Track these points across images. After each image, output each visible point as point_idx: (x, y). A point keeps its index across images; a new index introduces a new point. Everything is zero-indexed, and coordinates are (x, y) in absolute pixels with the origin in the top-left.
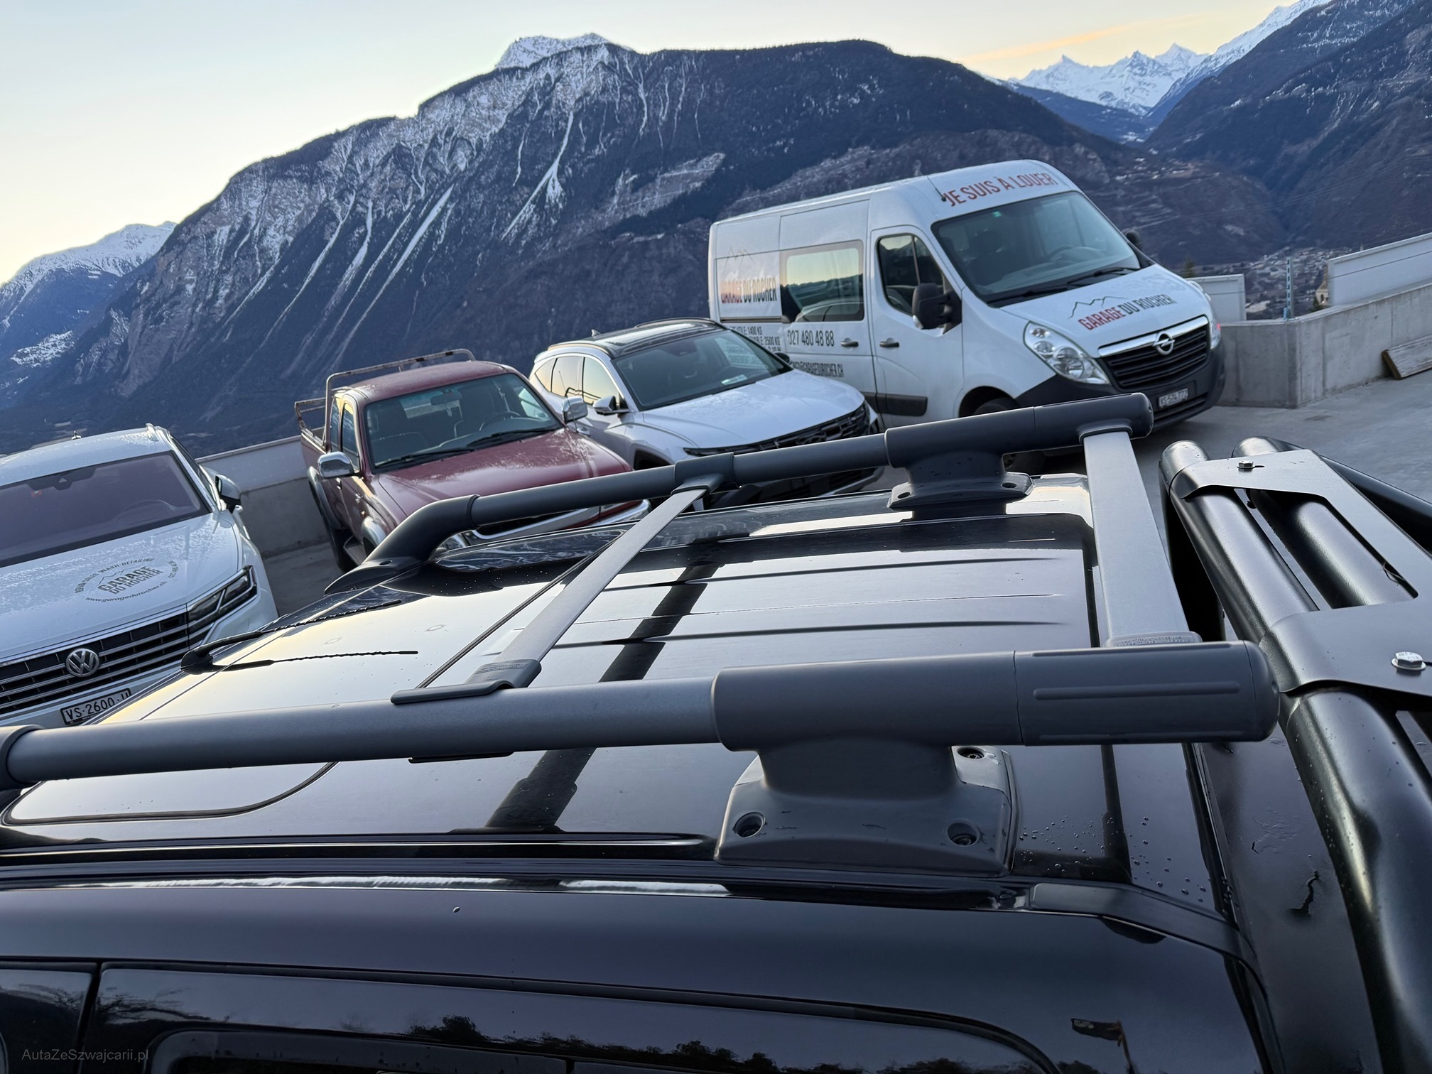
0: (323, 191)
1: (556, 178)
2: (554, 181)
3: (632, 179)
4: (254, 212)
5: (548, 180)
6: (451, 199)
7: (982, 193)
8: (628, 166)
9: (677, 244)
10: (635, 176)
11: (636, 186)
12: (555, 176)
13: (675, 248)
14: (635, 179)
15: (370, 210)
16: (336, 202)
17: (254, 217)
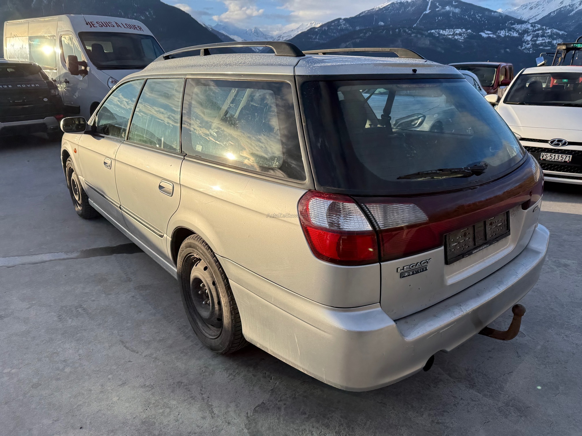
7: (106, 26)
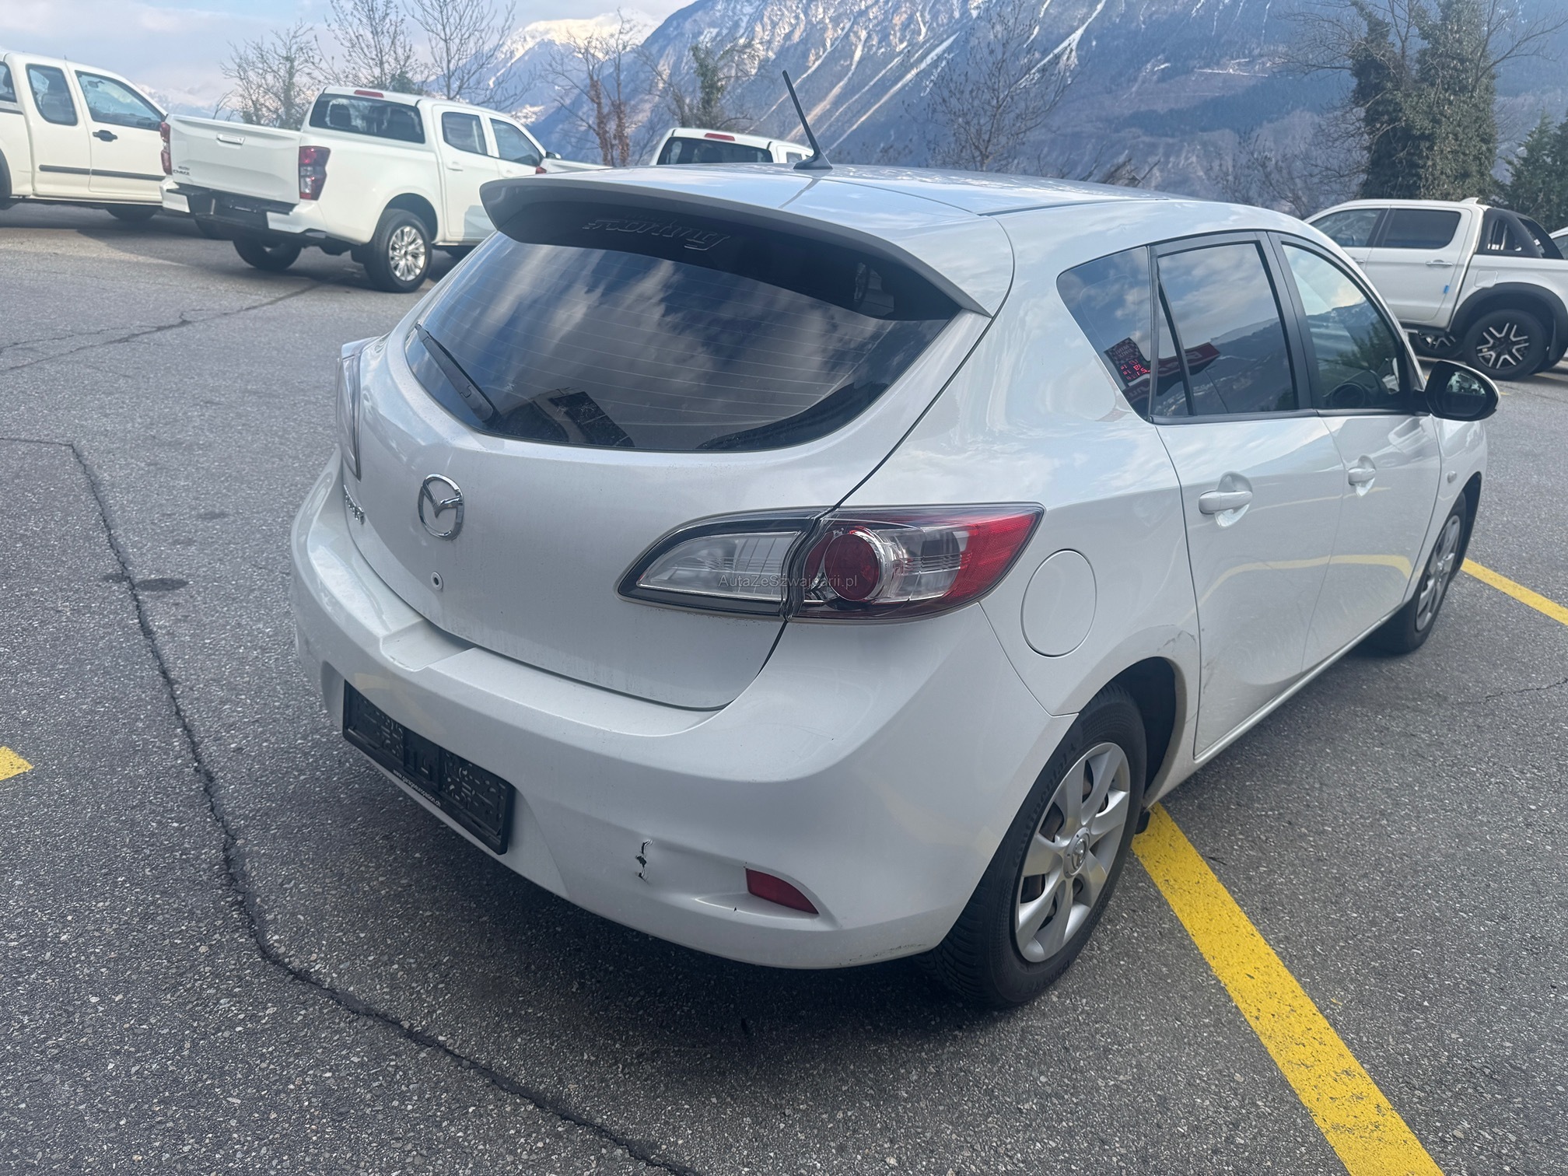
0: (821, 10)
1: (1074, 48)
2: (1071, 50)
3: (1163, 67)
4: (745, 19)
5: (1066, 48)
6: (949, 50)
8: (1163, 51)
9: (1190, 155)
10: (1166, 65)
11: (1165, 76)
12: (1074, 46)
13: (1187, 159)
14: (1166, 68)
15: (862, 42)
16: (830, 26)
17: (743, 24)
